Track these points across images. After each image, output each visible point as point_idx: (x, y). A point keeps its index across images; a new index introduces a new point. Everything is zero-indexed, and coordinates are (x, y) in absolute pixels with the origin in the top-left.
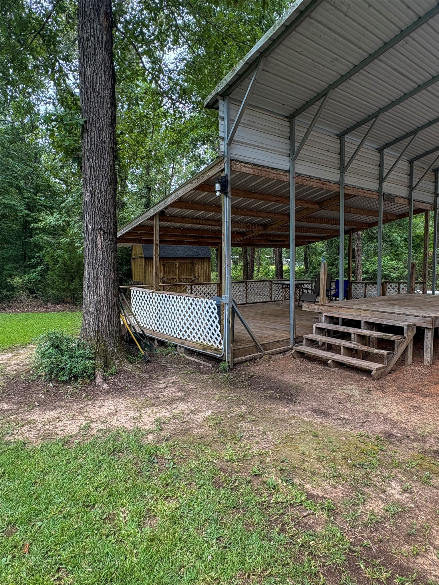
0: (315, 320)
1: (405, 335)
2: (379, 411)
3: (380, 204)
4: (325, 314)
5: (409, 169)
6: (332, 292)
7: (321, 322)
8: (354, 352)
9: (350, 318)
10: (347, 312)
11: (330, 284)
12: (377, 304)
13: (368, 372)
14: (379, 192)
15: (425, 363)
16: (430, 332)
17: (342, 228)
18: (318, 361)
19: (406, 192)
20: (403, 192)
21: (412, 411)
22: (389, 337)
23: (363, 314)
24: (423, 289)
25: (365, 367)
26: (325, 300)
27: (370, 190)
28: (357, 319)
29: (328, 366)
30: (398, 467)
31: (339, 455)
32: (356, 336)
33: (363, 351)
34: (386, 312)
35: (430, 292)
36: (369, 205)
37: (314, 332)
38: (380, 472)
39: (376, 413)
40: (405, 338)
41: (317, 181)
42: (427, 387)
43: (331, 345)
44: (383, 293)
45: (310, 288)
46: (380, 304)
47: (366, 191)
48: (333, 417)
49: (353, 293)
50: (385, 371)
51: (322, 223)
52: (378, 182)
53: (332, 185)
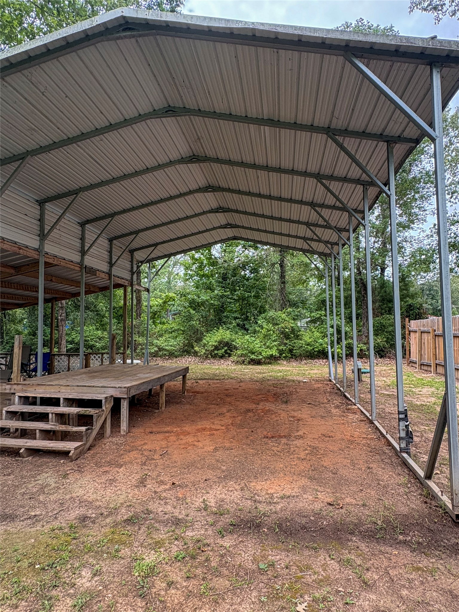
0: (8, 402)
1: (104, 408)
2: (74, 495)
3: (82, 275)
4: (18, 394)
5: (109, 247)
6: (32, 366)
7: (14, 404)
8: (52, 433)
9: (48, 396)
10: (45, 390)
11: (30, 357)
12: (79, 377)
13: (65, 454)
14: (81, 264)
15: (122, 433)
16: (126, 402)
17: (41, 295)
18: (8, 452)
19: (106, 267)
20: (104, 267)
21: (107, 485)
22: (88, 412)
23: (63, 389)
24: (124, 359)
25: (63, 449)
26: (19, 378)
27: (72, 262)
28: (56, 396)
29: (20, 457)
30: (89, 551)
31: (25, 564)
32: (54, 415)
33: (62, 432)
34: (85, 386)
35: (129, 361)
36: (71, 276)
37: (4, 417)
38: (71, 564)
39: (72, 498)
40: (103, 411)
41: (12, 244)
42: (122, 456)
43: (25, 430)
44: (87, 365)
45: (4, 363)
46: (81, 378)
47: (67, 262)
48: (21, 519)
49: (56, 366)
50: (84, 448)
51: (20, 289)
52: (80, 254)
53: (31, 251)
